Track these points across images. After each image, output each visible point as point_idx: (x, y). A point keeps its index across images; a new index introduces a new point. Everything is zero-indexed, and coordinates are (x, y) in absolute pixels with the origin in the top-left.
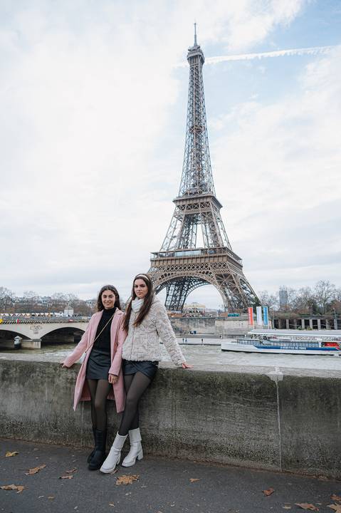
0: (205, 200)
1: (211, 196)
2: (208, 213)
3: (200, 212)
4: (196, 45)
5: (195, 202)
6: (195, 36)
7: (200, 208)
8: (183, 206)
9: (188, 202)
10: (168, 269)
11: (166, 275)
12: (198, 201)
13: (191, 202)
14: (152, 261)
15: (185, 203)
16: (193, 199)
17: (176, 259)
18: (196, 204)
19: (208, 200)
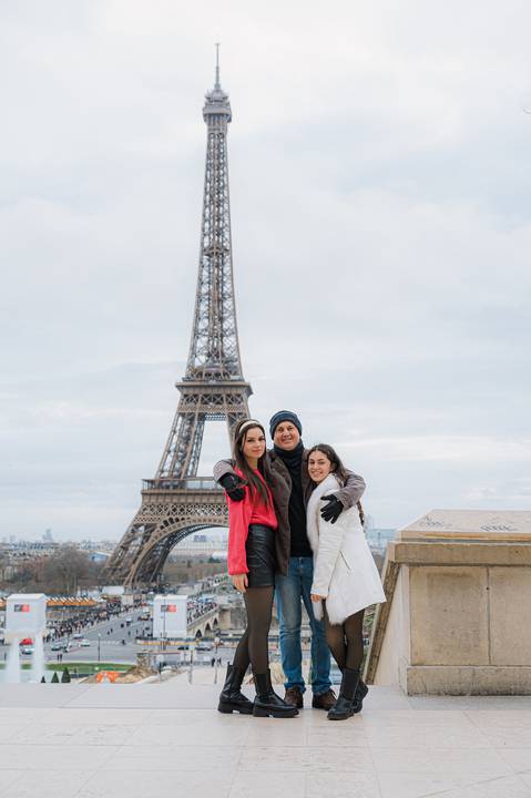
0: (234, 392)
1: (244, 386)
2: (240, 414)
3: (226, 412)
4: (217, 85)
5: (216, 391)
6: (218, 68)
7: (225, 404)
8: (195, 396)
9: (204, 391)
10: (174, 510)
11: (171, 519)
12: (221, 391)
13: (209, 391)
14: (144, 494)
15: (197, 391)
16: (214, 386)
17: (188, 494)
18: (219, 396)
19: (240, 391)
